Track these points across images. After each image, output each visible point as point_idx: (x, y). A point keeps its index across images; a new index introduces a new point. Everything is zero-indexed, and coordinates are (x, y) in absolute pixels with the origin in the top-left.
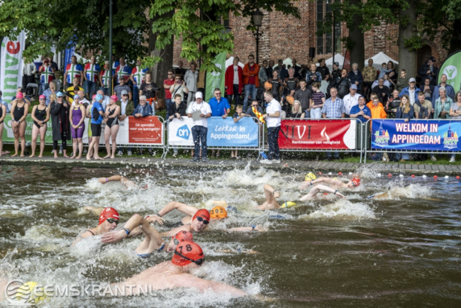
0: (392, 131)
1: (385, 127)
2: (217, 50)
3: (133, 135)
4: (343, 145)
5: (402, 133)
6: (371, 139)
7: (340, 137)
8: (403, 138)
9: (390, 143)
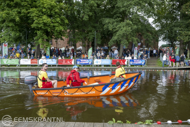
0: (80, 61)
1: (79, 61)
2: (48, 47)
3: (31, 62)
4: (72, 64)
5: (82, 61)
6: (77, 63)
7: (71, 62)
8: (82, 62)
9: (80, 63)
